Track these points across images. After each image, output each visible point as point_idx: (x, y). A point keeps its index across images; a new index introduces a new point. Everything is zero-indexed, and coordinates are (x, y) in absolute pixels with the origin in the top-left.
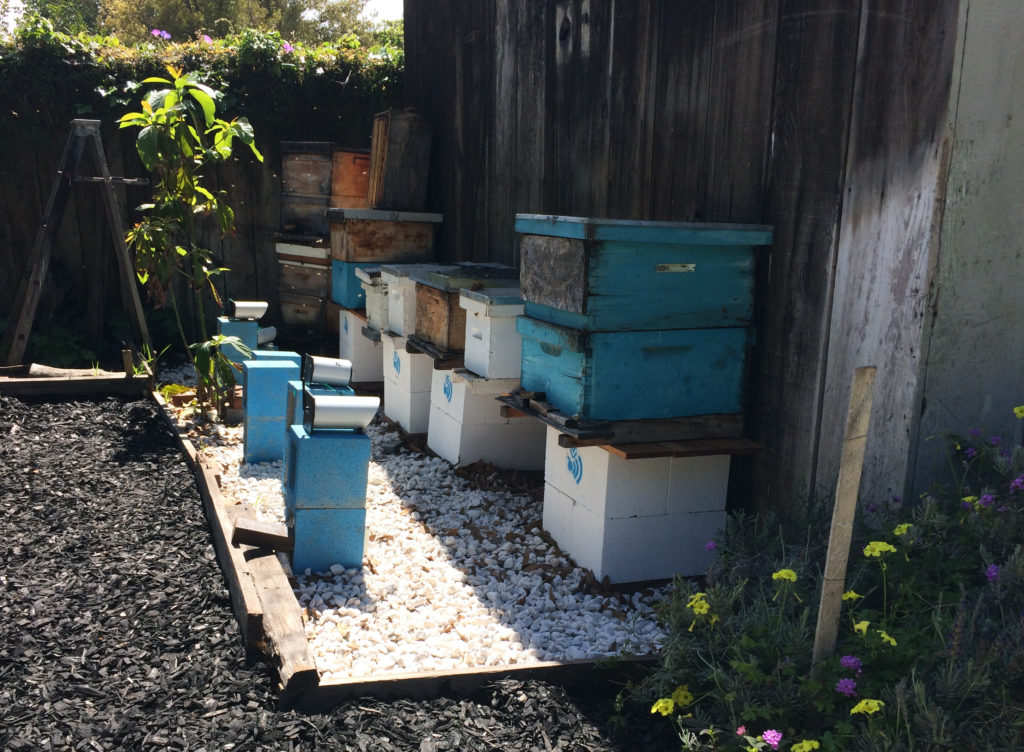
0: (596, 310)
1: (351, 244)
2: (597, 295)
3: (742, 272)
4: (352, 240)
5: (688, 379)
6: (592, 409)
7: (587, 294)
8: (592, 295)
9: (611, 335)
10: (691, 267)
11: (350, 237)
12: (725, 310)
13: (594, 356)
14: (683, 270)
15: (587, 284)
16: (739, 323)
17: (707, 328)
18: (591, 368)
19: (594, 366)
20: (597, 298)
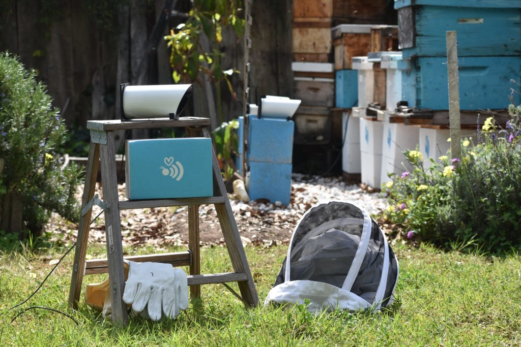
0: (422, 44)
1: (347, 54)
2: (422, 35)
3: (515, 24)
4: (348, 51)
5: (484, 87)
6: (423, 103)
7: (416, 35)
8: (419, 35)
9: (432, 59)
10: (481, 21)
11: (346, 48)
12: (506, 46)
13: (422, 70)
14: (476, 22)
15: (415, 30)
16: (516, 54)
17: (495, 56)
18: (420, 78)
19: (422, 77)
20: (422, 37)
